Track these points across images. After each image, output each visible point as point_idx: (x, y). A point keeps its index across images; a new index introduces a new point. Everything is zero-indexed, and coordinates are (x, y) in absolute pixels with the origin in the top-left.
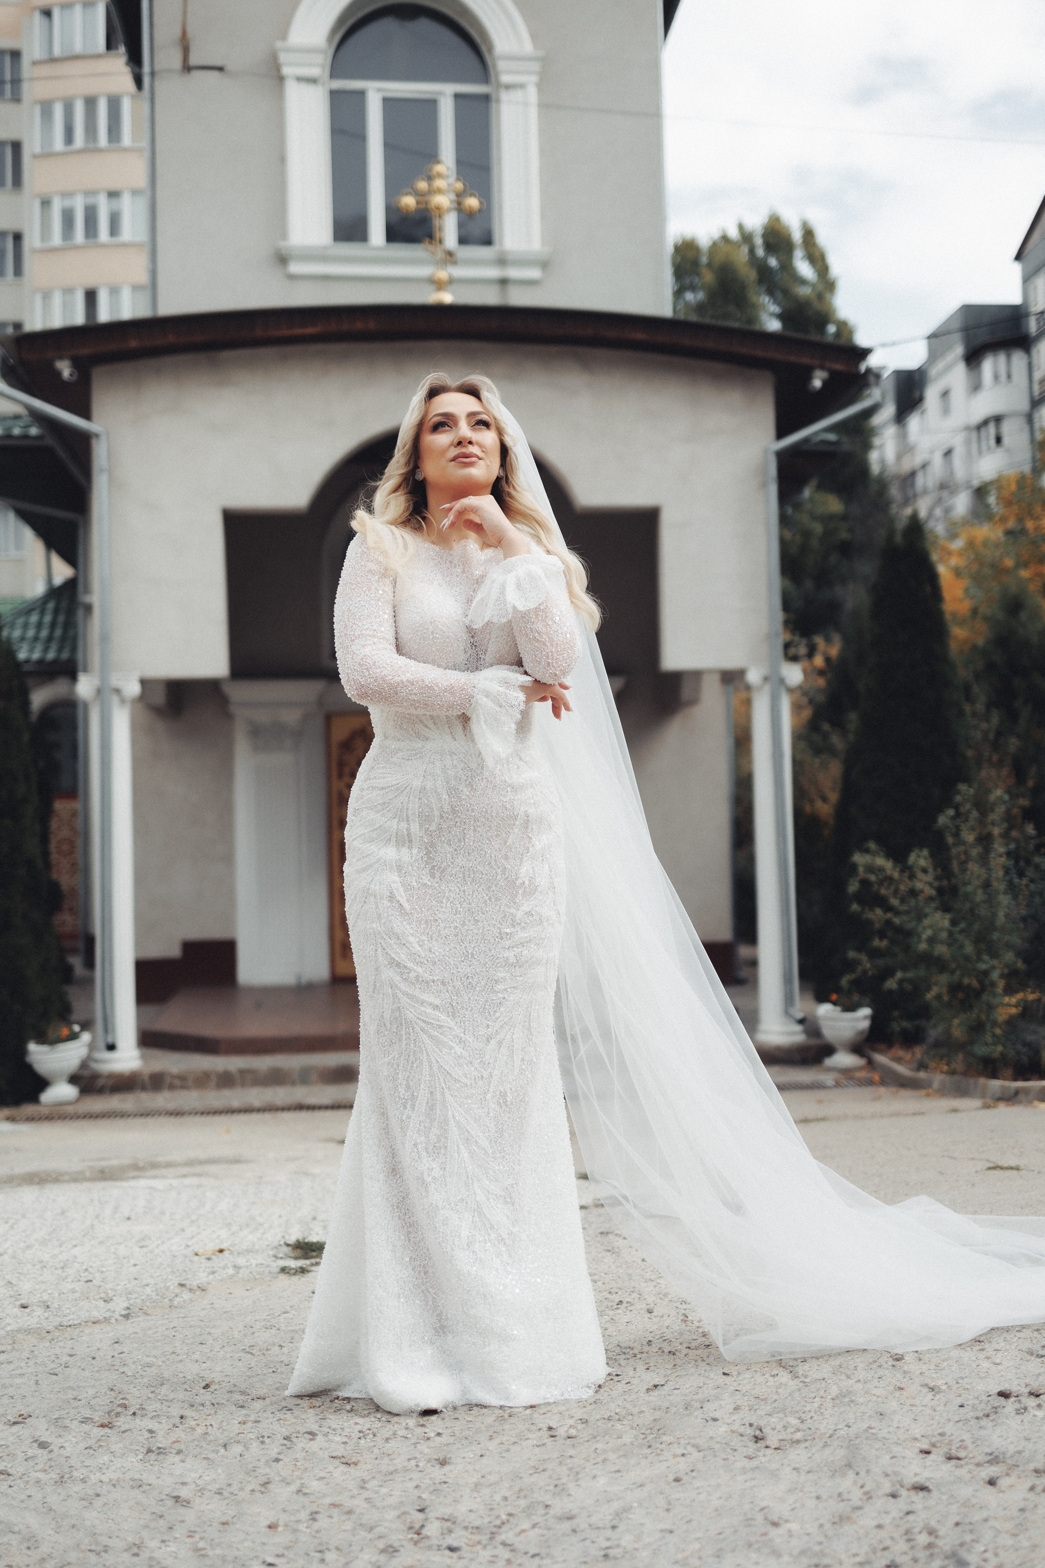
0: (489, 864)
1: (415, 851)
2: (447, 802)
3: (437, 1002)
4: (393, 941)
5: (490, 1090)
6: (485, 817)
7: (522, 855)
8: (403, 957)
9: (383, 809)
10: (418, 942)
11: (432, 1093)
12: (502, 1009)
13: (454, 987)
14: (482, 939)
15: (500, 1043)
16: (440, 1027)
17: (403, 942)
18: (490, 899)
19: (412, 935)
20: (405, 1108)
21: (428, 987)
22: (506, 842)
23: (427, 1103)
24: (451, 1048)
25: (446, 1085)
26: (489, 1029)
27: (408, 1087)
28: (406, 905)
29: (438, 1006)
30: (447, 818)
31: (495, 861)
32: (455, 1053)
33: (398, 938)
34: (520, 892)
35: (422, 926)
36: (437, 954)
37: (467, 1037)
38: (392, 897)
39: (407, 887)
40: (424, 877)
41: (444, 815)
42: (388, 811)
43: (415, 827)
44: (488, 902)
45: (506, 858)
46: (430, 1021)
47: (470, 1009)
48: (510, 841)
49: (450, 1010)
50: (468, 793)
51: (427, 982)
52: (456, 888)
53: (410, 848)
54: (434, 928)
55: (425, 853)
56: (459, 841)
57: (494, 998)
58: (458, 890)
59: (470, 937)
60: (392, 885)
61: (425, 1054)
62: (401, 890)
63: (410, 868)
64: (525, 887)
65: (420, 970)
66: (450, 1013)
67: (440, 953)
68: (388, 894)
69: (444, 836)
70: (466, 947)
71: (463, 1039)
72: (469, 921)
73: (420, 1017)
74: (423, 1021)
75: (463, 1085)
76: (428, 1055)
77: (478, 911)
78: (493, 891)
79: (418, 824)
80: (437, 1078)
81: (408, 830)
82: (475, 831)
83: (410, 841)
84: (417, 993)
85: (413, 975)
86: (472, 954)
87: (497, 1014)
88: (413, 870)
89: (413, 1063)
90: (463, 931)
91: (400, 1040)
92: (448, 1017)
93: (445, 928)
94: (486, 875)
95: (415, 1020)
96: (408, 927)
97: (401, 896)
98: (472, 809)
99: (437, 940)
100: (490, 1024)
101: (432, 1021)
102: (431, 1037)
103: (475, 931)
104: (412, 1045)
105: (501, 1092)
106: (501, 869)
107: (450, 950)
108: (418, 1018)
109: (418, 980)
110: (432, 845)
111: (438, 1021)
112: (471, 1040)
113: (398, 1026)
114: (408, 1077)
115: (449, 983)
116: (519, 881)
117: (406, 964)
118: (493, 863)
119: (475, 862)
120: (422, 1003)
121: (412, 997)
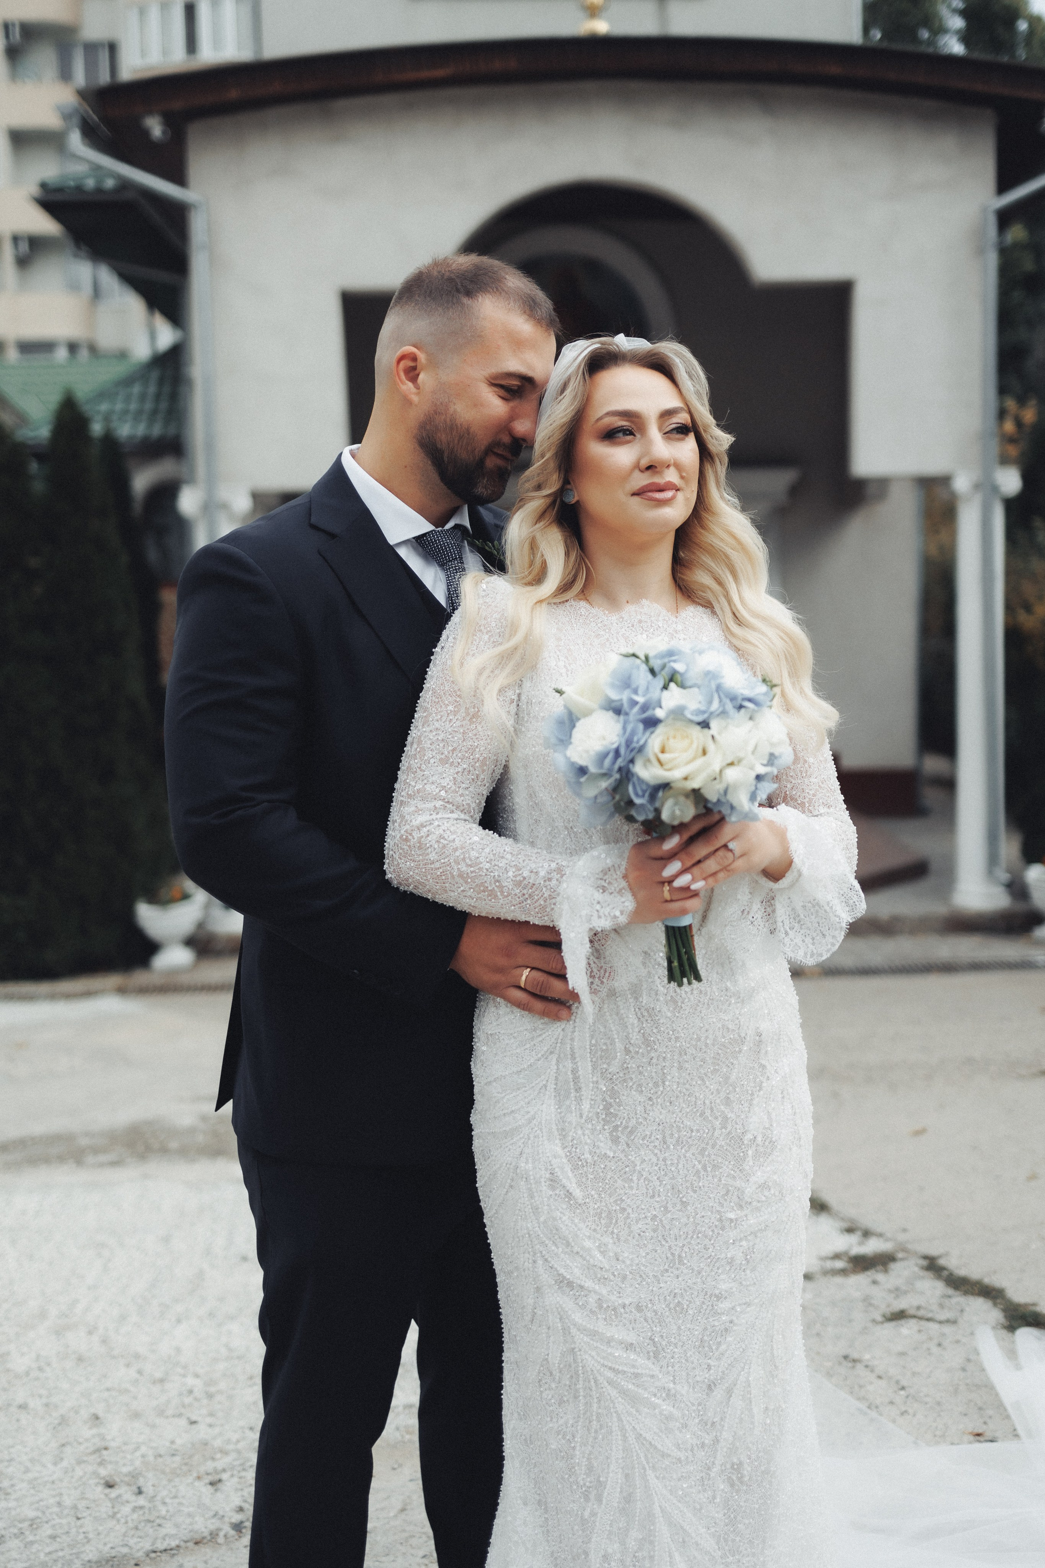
0: (701, 1115)
1: (586, 1106)
2: (637, 1030)
3: (631, 1338)
4: (560, 1250)
5: (716, 1462)
6: (695, 1047)
7: (752, 1094)
8: (576, 1270)
9: (532, 1039)
10: (599, 1247)
11: (627, 1476)
12: (729, 1339)
13: (656, 1312)
14: (694, 1232)
15: (729, 1392)
16: (637, 1375)
17: (576, 1249)
18: (705, 1170)
19: (589, 1237)
20: (587, 1499)
21: (617, 1317)
22: (727, 1078)
23: (621, 1492)
24: (654, 1407)
25: (648, 1463)
26: (712, 1371)
27: (590, 1469)
28: (578, 1193)
29: (632, 1344)
30: (637, 1052)
31: (712, 1109)
32: (661, 1414)
33: (568, 1244)
34: (750, 1152)
35: (603, 1222)
36: (628, 1262)
37: (678, 1387)
38: (554, 1181)
39: (577, 1163)
40: (602, 1144)
41: (631, 1049)
42: (541, 1041)
43: (585, 1068)
44: (703, 1173)
45: (728, 1101)
46: (620, 1368)
47: (681, 1344)
48: (733, 1077)
49: (651, 1348)
50: (669, 1014)
51: (614, 1309)
52: (652, 1156)
53: (579, 1100)
54: (621, 1223)
55: (601, 1107)
56: (656, 1085)
57: (716, 1323)
58: (654, 1160)
59: (676, 1231)
60: (554, 1161)
61: (615, 1419)
62: (568, 1168)
63: (580, 1132)
64: (758, 1145)
65: (604, 1292)
66: (651, 1354)
67: (632, 1260)
68: (548, 1176)
69: (631, 1079)
70: (670, 1247)
71: (673, 1392)
72: (675, 1205)
73: (606, 1363)
74: (610, 1368)
75: (674, 1460)
76: (620, 1419)
77: (687, 1188)
78: (709, 1155)
79: (590, 1064)
80: (635, 1454)
81: (574, 1071)
82: (680, 1068)
83: (578, 1090)
84: (601, 1327)
85: (592, 1300)
86: (680, 1256)
87: (723, 1347)
88: (584, 1135)
89: (596, 1432)
90: (665, 1222)
91: (576, 1397)
92: (649, 1359)
93: (637, 1222)
94: (698, 1131)
95: (599, 1367)
96: (581, 1225)
97: (568, 1178)
98: (677, 1038)
99: (626, 1241)
100: (712, 1363)
101: (625, 1369)
102: (624, 1392)
103: (684, 1220)
104: (595, 1406)
105: (733, 1464)
106: (720, 1119)
107: (648, 1254)
108: (603, 1365)
109: (600, 1307)
110: (614, 1093)
111: (634, 1366)
112: (684, 1392)
113: (572, 1377)
114: (591, 1453)
115: (646, 1307)
116: (749, 1136)
117: (583, 1283)
118: (708, 1113)
119: (680, 1115)
120: (609, 1342)
121: (593, 1334)
